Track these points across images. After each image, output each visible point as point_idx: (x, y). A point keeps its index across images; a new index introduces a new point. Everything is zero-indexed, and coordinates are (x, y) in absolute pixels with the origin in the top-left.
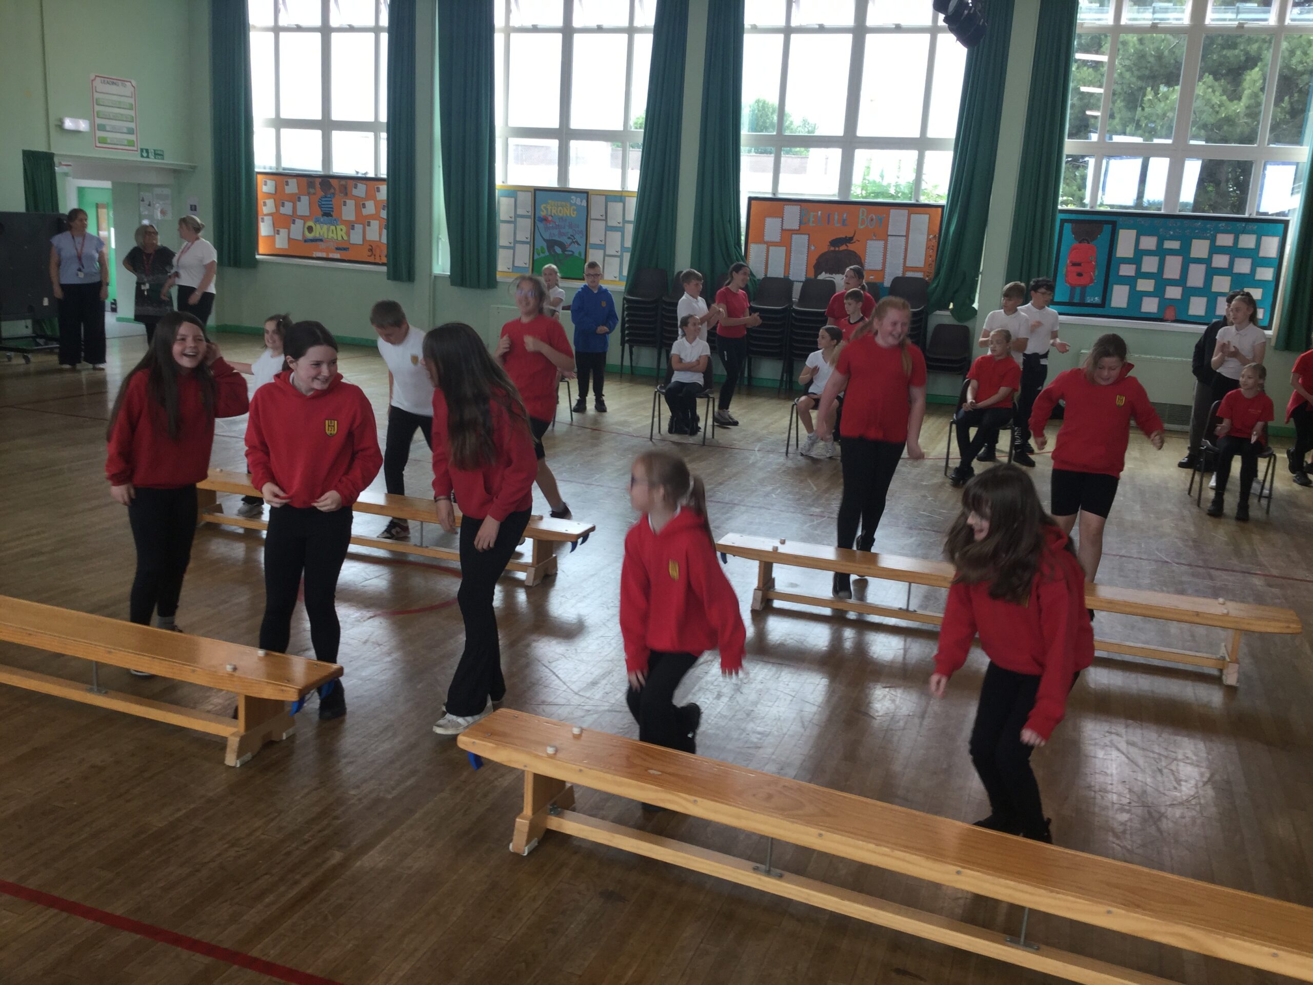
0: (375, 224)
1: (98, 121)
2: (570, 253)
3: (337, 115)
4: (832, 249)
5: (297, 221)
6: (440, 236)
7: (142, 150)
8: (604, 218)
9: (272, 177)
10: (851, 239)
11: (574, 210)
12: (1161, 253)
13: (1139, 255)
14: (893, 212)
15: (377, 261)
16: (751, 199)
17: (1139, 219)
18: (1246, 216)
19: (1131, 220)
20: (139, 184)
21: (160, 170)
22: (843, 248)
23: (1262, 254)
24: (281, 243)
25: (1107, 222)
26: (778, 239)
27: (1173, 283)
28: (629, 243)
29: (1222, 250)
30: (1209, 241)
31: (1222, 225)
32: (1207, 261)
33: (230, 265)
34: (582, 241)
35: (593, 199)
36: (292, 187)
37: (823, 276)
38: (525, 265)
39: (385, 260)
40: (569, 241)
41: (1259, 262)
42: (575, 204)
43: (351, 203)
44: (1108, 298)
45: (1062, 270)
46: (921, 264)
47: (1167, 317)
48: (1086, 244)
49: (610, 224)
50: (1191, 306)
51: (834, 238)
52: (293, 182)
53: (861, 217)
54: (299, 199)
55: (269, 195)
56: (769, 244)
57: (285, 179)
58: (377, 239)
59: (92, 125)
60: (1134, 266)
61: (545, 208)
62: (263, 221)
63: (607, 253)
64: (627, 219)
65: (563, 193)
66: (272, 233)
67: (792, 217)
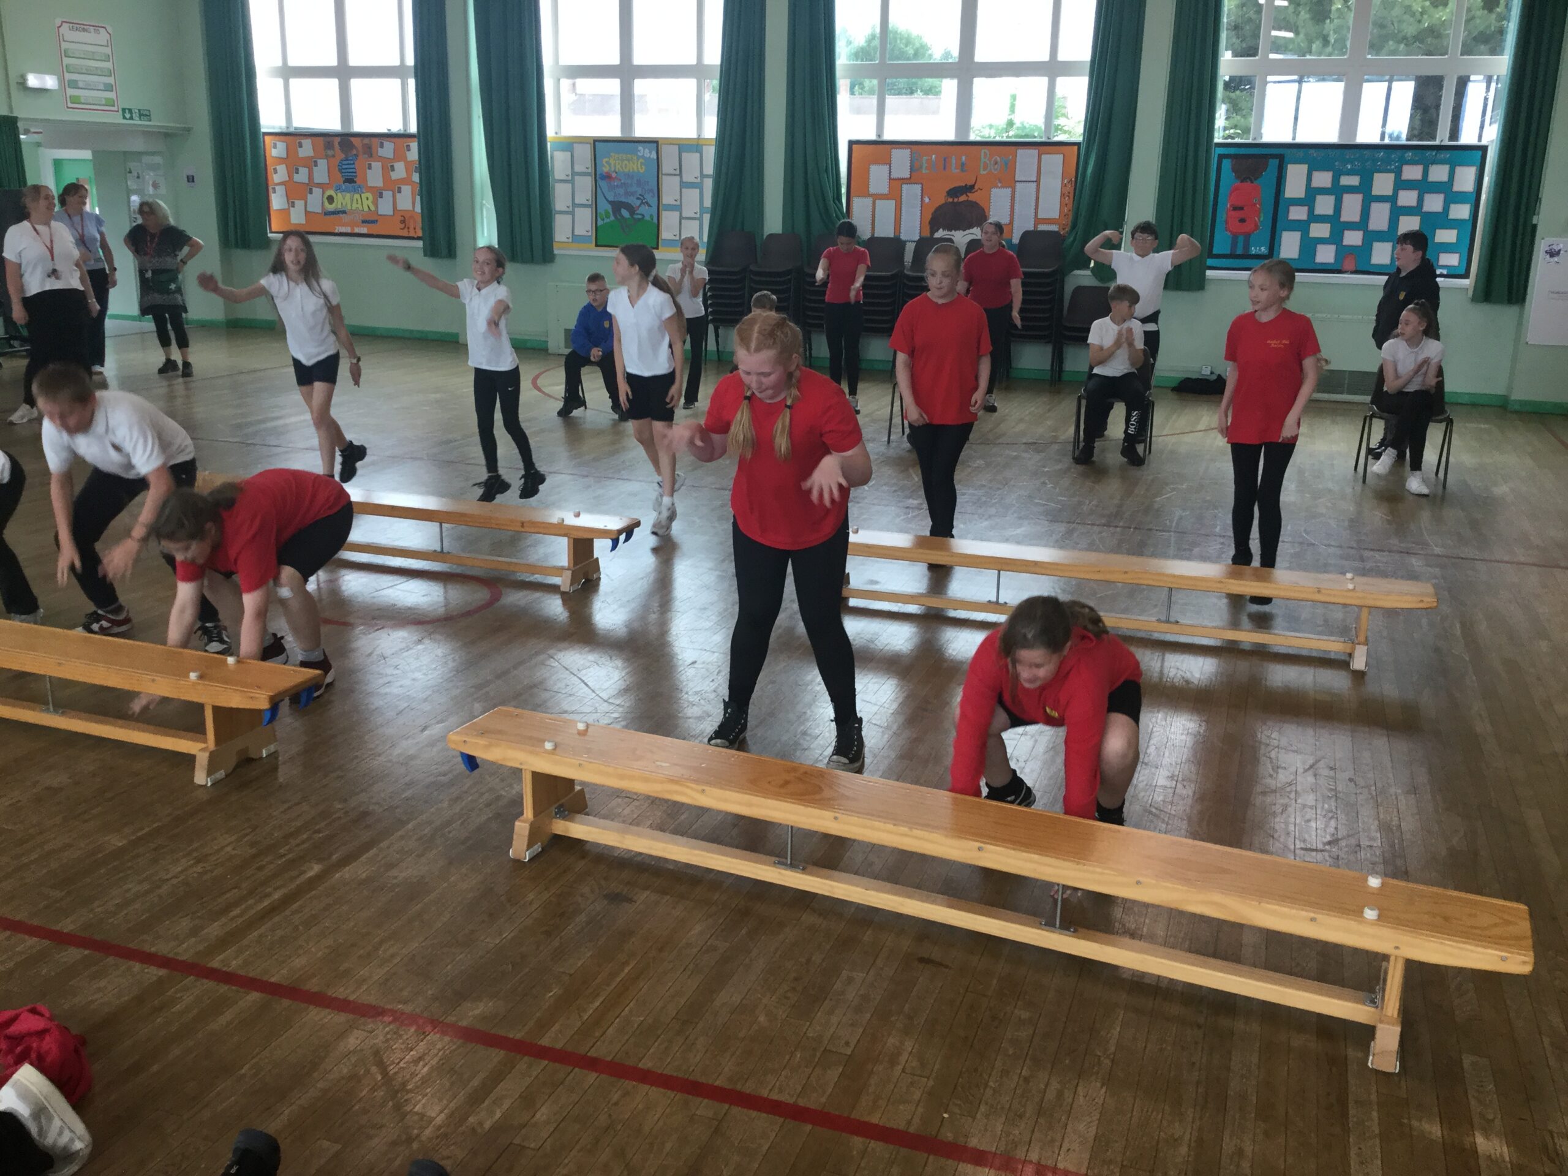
0: (407, 190)
1: (68, 76)
2: (640, 217)
3: (354, 61)
4: (950, 200)
5: (315, 190)
6: (484, 202)
7: (124, 110)
8: (678, 172)
9: (282, 138)
10: (972, 187)
11: (642, 164)
12: (1338, 191)
13: (1312, 194)
14: (1021, 152)
15: (412, 234)
16: (852, 144)
17: (1311, 151)
18: (1437, 142)
19: (1301, 153)
20: (125, 153)
21: (147, 134)
22: (963, 198)
23: (1456, 188)
24: (297, 218)
25: (1273, 156)
26: (885, 191)
27: (1352, 226)
28: (708, 203)
29: (1410, 185)
30: (1392, 176)
31: (1409, 154)
32: (1392, 199)
33: (237, 246)
34: (653, 201)
35: (665, 150)
36: (307, 149)
37: (940, 233)
38: (585, 233)
39: (420, 234)
40: (638, 202)
41: (1452, 197)
42: (643, 157)
43: (377, 166)
44: (1276, 248)
45: (1221, 216)
46: (1055, 214)
47: (1346, 268)
48: (1249, 183)
49: (684, 180)
50: (1374, 253)
51: (952, 187)
52: (306, 143)
53: (983, 160)
54: (316, 165)
55: (280, 160)
56: (876, 197)
57: (298, 140)
58: (411, 208)
59: (61, 81)
60: (1306, 208)
61: (606, 162)
62: (274, 192)
63: (684, 215)
64: (705, 172)
65: (627, 143)
66: (286, 207)
67: (901, 163)
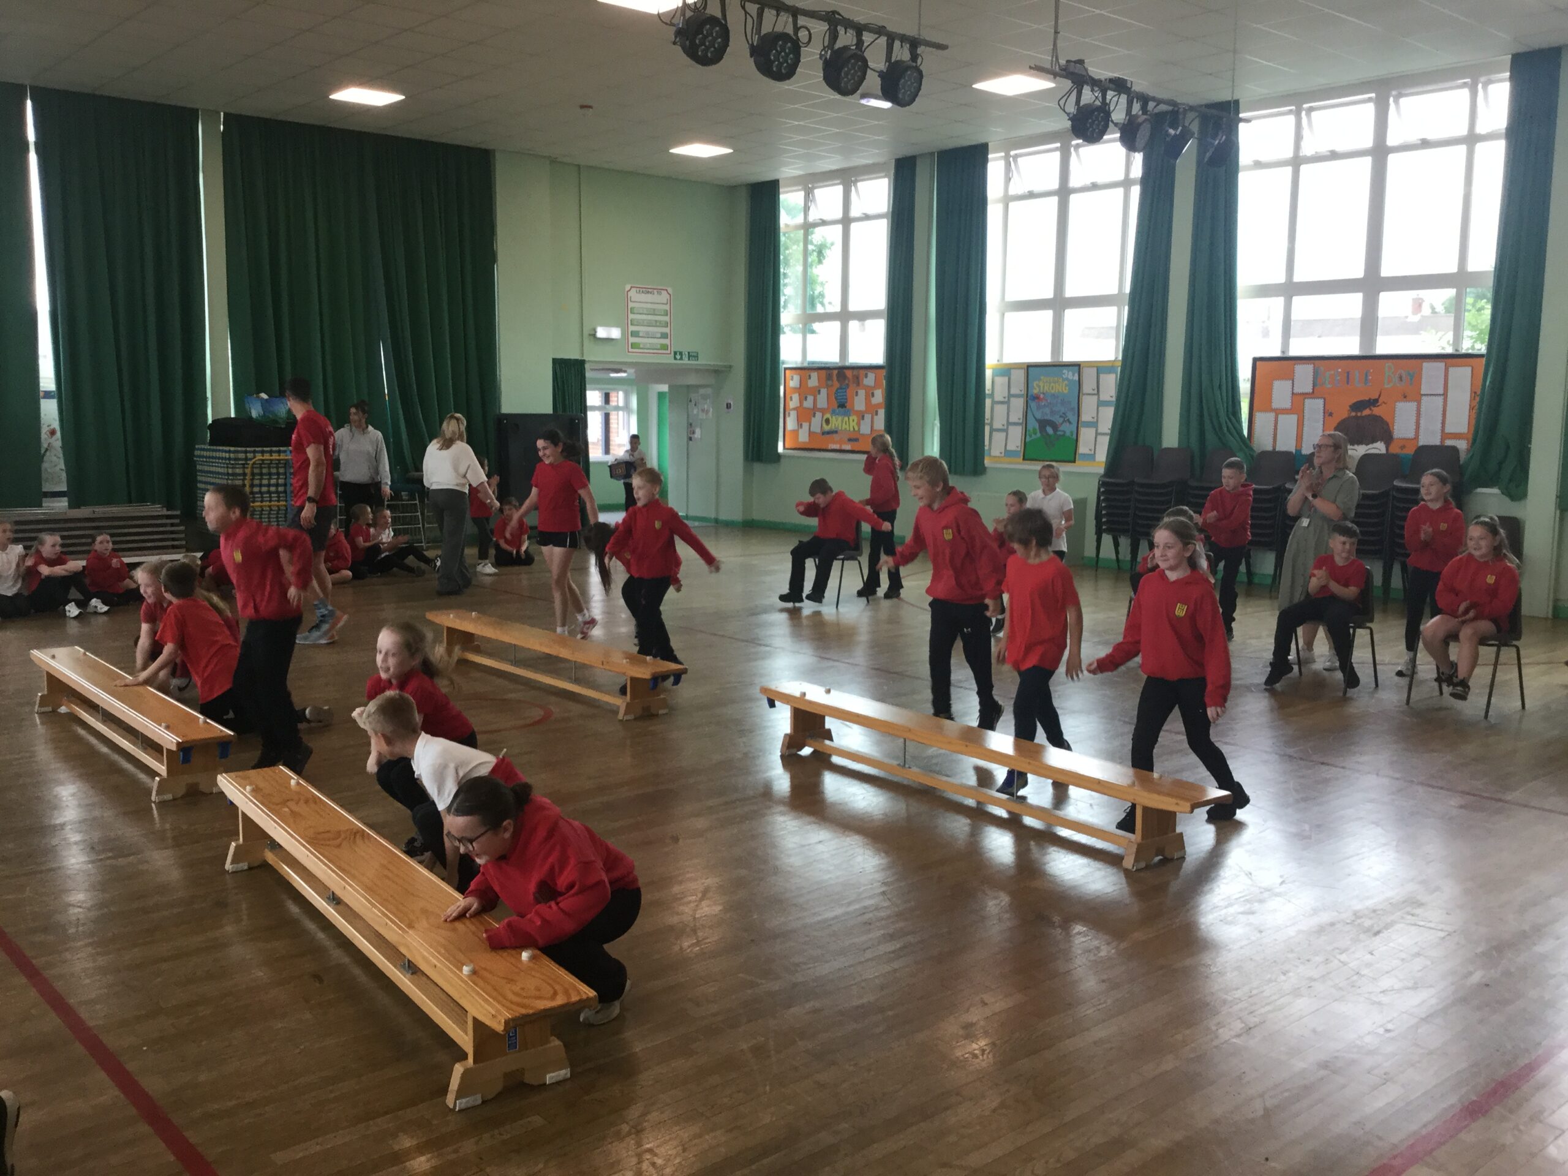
0: (882, 413)
2: (1062, 433)
3: (853, 306)
4: (1353, 414)
5: (817, 414)
7: (675, 353)
8: (1096, 392)
9: (798, 371)
10: (1376, 401)
11: (1066, 385)
14: (1427, 365)
16: (1256, 360)
21: (699, 371)
22: (1367, 412)
24: (803, 437)
26: (1287, 405)
33: (757, 460)
34: (1074, 419)
35: (1085, 372)
36: (814, 381)
38: (1016, 449)
40: (1061, 420)
42: (1067, 379)
43: (862, 393)
46: (1462, 429)
49: (1102, 398)
52: (814, 375)
53: (1388, 374)
54: (819, 393)
55: (795, 390)
56: (1278, 412)
57: (807, 373)
59: (625, 332)
61: (1037, 385)
63: (1099, 431)
65: (1056, 367)
66: (796, 428)
67: (1304, 378)
